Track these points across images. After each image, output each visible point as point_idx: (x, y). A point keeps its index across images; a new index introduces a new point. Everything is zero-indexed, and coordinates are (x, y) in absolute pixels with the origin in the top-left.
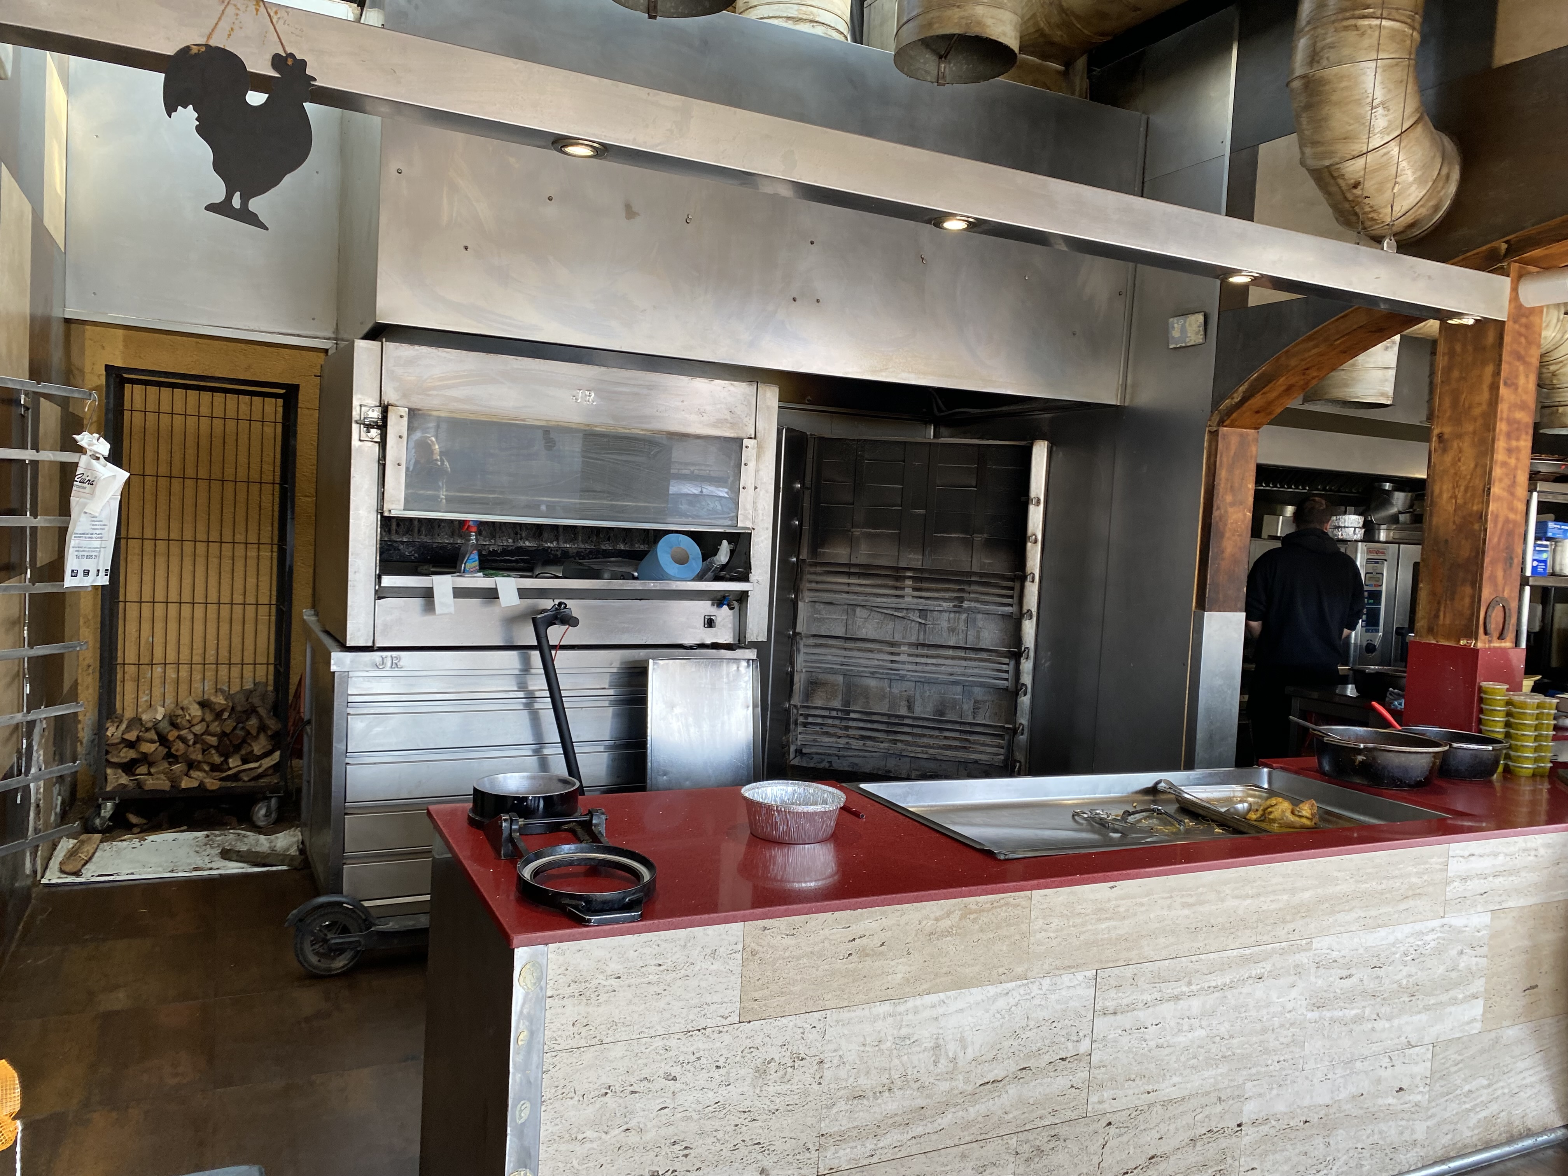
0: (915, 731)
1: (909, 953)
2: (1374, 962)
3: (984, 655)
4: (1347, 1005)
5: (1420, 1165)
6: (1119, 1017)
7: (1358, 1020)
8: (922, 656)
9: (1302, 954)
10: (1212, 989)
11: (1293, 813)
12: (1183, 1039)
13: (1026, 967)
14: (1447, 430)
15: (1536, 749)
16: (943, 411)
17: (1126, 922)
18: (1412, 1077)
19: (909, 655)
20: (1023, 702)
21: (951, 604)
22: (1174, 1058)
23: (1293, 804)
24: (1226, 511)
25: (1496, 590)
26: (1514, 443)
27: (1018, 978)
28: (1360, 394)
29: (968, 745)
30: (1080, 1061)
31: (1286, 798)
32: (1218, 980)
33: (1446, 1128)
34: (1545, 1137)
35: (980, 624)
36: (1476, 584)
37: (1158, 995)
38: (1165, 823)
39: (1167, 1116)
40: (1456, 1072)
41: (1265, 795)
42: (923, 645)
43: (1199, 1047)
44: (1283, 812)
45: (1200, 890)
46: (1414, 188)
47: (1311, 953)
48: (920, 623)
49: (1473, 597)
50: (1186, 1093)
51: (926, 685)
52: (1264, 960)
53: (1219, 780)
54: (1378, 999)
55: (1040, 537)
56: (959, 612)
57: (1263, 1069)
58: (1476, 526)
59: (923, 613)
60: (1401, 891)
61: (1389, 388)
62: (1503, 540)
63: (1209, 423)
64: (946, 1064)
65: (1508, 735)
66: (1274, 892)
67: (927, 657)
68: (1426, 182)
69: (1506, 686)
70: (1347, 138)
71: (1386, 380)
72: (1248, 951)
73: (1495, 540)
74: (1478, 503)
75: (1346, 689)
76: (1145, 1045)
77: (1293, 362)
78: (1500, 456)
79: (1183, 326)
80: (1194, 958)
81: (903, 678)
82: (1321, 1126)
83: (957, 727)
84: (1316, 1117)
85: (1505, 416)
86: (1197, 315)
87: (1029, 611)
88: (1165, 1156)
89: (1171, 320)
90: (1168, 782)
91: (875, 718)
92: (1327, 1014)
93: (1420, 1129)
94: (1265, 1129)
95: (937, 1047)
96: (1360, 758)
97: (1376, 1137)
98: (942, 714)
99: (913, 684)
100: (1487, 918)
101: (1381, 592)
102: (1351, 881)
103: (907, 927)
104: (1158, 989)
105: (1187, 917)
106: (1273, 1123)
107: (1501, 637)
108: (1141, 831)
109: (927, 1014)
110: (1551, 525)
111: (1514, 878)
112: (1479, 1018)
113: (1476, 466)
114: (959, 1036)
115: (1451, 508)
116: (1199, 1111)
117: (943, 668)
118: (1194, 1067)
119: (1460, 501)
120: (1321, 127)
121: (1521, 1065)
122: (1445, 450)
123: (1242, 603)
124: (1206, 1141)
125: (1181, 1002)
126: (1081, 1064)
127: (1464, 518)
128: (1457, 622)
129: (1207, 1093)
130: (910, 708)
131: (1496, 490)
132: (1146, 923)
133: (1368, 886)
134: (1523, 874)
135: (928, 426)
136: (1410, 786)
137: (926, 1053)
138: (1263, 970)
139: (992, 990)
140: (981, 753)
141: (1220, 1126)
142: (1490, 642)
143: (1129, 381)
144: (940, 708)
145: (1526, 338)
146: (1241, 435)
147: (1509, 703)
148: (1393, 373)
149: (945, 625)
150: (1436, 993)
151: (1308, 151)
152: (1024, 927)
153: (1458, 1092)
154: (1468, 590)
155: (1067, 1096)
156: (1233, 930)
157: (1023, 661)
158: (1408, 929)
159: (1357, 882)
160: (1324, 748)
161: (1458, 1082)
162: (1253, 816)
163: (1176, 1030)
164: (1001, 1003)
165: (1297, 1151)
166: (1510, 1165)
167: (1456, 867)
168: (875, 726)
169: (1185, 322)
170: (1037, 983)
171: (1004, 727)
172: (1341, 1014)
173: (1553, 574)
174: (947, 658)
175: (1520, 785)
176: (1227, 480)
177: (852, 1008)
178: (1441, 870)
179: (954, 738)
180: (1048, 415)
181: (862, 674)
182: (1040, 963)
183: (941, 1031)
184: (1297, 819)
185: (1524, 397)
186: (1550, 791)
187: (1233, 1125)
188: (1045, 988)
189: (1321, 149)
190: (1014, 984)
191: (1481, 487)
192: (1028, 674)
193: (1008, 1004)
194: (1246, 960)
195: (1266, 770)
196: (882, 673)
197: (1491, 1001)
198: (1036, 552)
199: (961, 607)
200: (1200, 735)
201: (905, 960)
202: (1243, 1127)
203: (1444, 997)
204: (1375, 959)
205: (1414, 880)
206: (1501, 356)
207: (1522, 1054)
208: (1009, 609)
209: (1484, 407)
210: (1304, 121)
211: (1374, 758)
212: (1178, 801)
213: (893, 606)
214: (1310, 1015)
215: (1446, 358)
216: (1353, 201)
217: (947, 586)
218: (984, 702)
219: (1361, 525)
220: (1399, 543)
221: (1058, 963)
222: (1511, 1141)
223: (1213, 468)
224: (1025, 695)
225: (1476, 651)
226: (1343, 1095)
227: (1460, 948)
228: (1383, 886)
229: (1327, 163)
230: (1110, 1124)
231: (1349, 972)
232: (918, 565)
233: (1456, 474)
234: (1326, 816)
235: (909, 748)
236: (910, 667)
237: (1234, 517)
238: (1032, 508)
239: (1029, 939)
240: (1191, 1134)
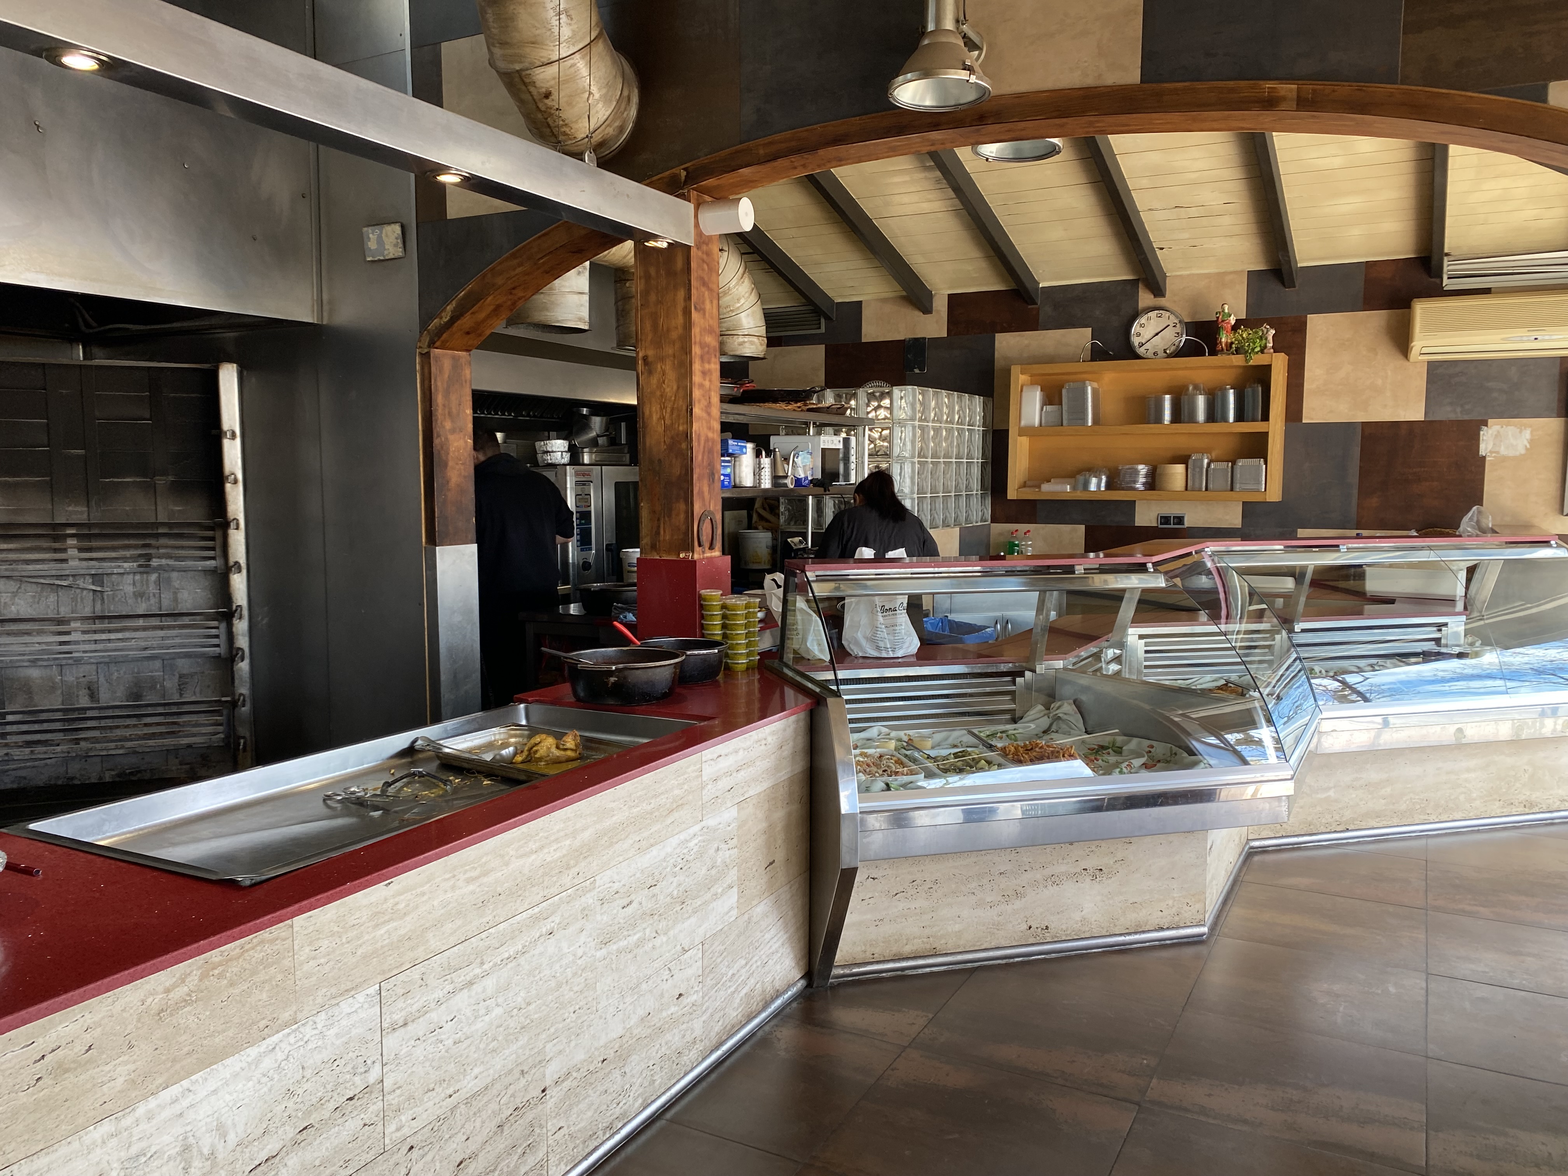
0: (103, 723)
1: (131, 1047)
2: (651, 882)
3: (186, 620)
4: (630, 932)
5: (700, 1059)
6: (410, 1027)
7: (639, 944)
8: (103, 631)
9: (588, 895)
10: (505, 962)
11: (558, 747)
12: (479, 1025)
13: (294, 1008)
14: (651, 353)
15: (748, 645)
16: (93, 328)
17: (408, 918)
18: (688, 980)
19: (84, 632)
20: (240, 669)
21: (135, 564)
22: (473, 1048)
23: (556, 739)
24: (447, 439)
25: (704, 505)
26: (707, 366)
27: (287, 1025)
28: (560, 319)
29: (175, 728)
30: (371, 1092)
31: (549, 733)
32: (509, 950)
33: (717, 1017)
34: (790, 993)
35: (176, 584)
36: (689, 500)
37: (450, 988)
38: (429, 786)
39: (471, 1113)
40: (721, 962)
41: (526, 732)
42: (102, 618)
43: (497, 1027)
44: (549, 748)
45: (483, 860)
46: (600, 105)
47: (595, 892)
48: (94, 591)
49: (687, 512)
50: (489, 1080)
51: (112, 666)
52: (553, 913)
53: (477, 726)
54: (656, 917)
55: (240, 477)
56: (147, 573)
57: (561, 1026)
58: (684, 446)
59: (97, 578)
60: (668, 806)
61: (585, 313)
62: (705, 457)
63: (419, 344)
64: (201, 1165)
65: (725, 636)
66: (557, 840)
67: (110, 631)
68: (611, 101)
69: (720, 592)
70: (534, 42)
71: (582, 305)
72: (536, 910)
73: (700, 457)
74: (683, 424)
75: (569, 609)
76: (442, 1047)
77: (499, 281)
78: (697, 378)
79: (380, 238)
80: (483, 935)
81: (78, 661)
82: (617, 1059)
83: (161, 710)
84: (612, 1052)
85: (698, 339)
86: (393, 226)
87: (236, 563)
88: (473, 1156)
89: (365, 229)
90: (425, 739)
91: (44, 716)
92: (614, 947)
93: (698, 1026)
94: (567, 1084)
95: (186, 1148)
96: (613, 679)
97: (663, 1049)
98: (137, 696)
99: (94, 667)
100: (734, 812)
101: (590, 512)
102: (625, 808)
103: (124, 1014)
104: (450, 981)
105: (473, 892)
106: (575, 1074)
107: (711, 547)
108: (405, 801)
109: (167, 1113)
110: (731, 442)
111: (751, 769)
112: (735, 905)
113: (678, 388)
114: (215, 1123)
115: (661, 429)
116: (503, 1093)
117: (133, 642)
118: (494, 1051)
119: (668, 422)
120: (507, 27)
121: (768, 936)
122: (650, 373)
123: (473, 534)
124: (513, 1121)
125: (475, 986)
126: (373, 1096)
127: (672, 438)
128: (676, 537)
129: (510, 1071)
130: (93, 694)
131: (696, 411)
132: (430, 913)
133: (638, 809)
134: (758, 763)
135: (74, 345)
136: (657, 699)
137: (171, 1163)
138: (552, 924)
139: (253, 1052)
140: (194, 735)
141: (525, 1100)
142: (704, 552)
143: (325, 297)
144: (135, 690)
145: (708, 265)
146: (453, 357)
147: (724, 607)
148: (586, 298)
149: (130, 589)
150: (701, 894)
151: (497, 51)
152: (287, 963)
153: (725, 979)
154: (682, 506)
155: (359, 1139)
156: (520, 892)
157: (236, 621)
158: (674, 841)
159: (630, 807)
160: (576, 674)
161: (723, 971)
162: (519, 758)
163: (473, 1018)
164: (267, 1063)
165: (598, 1093)
166: (767, 1028)
167: (709, 771)
168: (45, 726)
169: (381, 233)
170: (311, 1023)
171: (219, 701)
172: (625, 943)
173: (735, 486)
174: (136, 629)
175: (738, 679)
176: (444, 405)
177: (51, 1149)
178: (697, 777)
179: (158, 724)
180: (232, 334)
181: (18, 664)
182: (312, 997)
183: (189, 1128)
184: (562, 753)
185: (711, 322)
186: (759, 680)
187: (537, 1093)
188: (319, 1026)
189: (509, 51)
190: (280, 1035)
191: (684, 408)
192: (243, 635)
193: (276, 1061)
194: (536, 920)
195: (522, 706)
196: (48, 660)
197: (743, 886)
198: (238, 494)
199: (148, 566)
200: (445, 677)
201: (126, 1058)
202: (547, 1092)
203: (708, 896)
204: (650, 878)
205: (677, 792)
206: (690, 281)
207: (768, 926)
208: (212, 563)
209: (680, 330)
210: (490, 16)
211: (625, 678)
212: (438, 757)
213: (54, 573)
214: (599, 954)
215: (643, 281)
216: (545, 112)
217: (127, 542)
218: (192, 675)
219: (566, 449)
220: (601, 465)
221: (334, 990)
222: (766, 1005)
223: (428, 393)
224: (242, 661)
225: (694, 563)
226: (634, 1020)
227: (716, 846)
228: (652, 806)
229: (517, 67)
230: (412, 1147)
231: (629, 900)
232: (83, 518)
233: (662, 396)
234: (589, 744)
235: (97, 746)
236: (87, 647)
237: (456, 444)
238: (226, 443)
239: (294, 974)
240: (497, 1121)
